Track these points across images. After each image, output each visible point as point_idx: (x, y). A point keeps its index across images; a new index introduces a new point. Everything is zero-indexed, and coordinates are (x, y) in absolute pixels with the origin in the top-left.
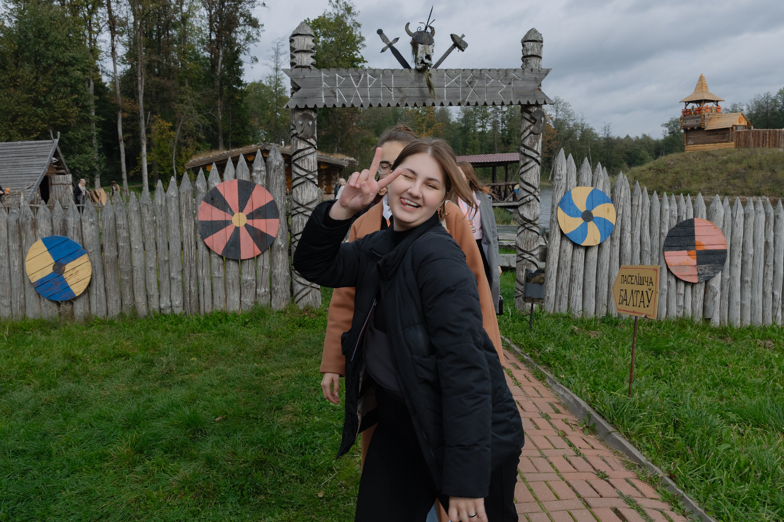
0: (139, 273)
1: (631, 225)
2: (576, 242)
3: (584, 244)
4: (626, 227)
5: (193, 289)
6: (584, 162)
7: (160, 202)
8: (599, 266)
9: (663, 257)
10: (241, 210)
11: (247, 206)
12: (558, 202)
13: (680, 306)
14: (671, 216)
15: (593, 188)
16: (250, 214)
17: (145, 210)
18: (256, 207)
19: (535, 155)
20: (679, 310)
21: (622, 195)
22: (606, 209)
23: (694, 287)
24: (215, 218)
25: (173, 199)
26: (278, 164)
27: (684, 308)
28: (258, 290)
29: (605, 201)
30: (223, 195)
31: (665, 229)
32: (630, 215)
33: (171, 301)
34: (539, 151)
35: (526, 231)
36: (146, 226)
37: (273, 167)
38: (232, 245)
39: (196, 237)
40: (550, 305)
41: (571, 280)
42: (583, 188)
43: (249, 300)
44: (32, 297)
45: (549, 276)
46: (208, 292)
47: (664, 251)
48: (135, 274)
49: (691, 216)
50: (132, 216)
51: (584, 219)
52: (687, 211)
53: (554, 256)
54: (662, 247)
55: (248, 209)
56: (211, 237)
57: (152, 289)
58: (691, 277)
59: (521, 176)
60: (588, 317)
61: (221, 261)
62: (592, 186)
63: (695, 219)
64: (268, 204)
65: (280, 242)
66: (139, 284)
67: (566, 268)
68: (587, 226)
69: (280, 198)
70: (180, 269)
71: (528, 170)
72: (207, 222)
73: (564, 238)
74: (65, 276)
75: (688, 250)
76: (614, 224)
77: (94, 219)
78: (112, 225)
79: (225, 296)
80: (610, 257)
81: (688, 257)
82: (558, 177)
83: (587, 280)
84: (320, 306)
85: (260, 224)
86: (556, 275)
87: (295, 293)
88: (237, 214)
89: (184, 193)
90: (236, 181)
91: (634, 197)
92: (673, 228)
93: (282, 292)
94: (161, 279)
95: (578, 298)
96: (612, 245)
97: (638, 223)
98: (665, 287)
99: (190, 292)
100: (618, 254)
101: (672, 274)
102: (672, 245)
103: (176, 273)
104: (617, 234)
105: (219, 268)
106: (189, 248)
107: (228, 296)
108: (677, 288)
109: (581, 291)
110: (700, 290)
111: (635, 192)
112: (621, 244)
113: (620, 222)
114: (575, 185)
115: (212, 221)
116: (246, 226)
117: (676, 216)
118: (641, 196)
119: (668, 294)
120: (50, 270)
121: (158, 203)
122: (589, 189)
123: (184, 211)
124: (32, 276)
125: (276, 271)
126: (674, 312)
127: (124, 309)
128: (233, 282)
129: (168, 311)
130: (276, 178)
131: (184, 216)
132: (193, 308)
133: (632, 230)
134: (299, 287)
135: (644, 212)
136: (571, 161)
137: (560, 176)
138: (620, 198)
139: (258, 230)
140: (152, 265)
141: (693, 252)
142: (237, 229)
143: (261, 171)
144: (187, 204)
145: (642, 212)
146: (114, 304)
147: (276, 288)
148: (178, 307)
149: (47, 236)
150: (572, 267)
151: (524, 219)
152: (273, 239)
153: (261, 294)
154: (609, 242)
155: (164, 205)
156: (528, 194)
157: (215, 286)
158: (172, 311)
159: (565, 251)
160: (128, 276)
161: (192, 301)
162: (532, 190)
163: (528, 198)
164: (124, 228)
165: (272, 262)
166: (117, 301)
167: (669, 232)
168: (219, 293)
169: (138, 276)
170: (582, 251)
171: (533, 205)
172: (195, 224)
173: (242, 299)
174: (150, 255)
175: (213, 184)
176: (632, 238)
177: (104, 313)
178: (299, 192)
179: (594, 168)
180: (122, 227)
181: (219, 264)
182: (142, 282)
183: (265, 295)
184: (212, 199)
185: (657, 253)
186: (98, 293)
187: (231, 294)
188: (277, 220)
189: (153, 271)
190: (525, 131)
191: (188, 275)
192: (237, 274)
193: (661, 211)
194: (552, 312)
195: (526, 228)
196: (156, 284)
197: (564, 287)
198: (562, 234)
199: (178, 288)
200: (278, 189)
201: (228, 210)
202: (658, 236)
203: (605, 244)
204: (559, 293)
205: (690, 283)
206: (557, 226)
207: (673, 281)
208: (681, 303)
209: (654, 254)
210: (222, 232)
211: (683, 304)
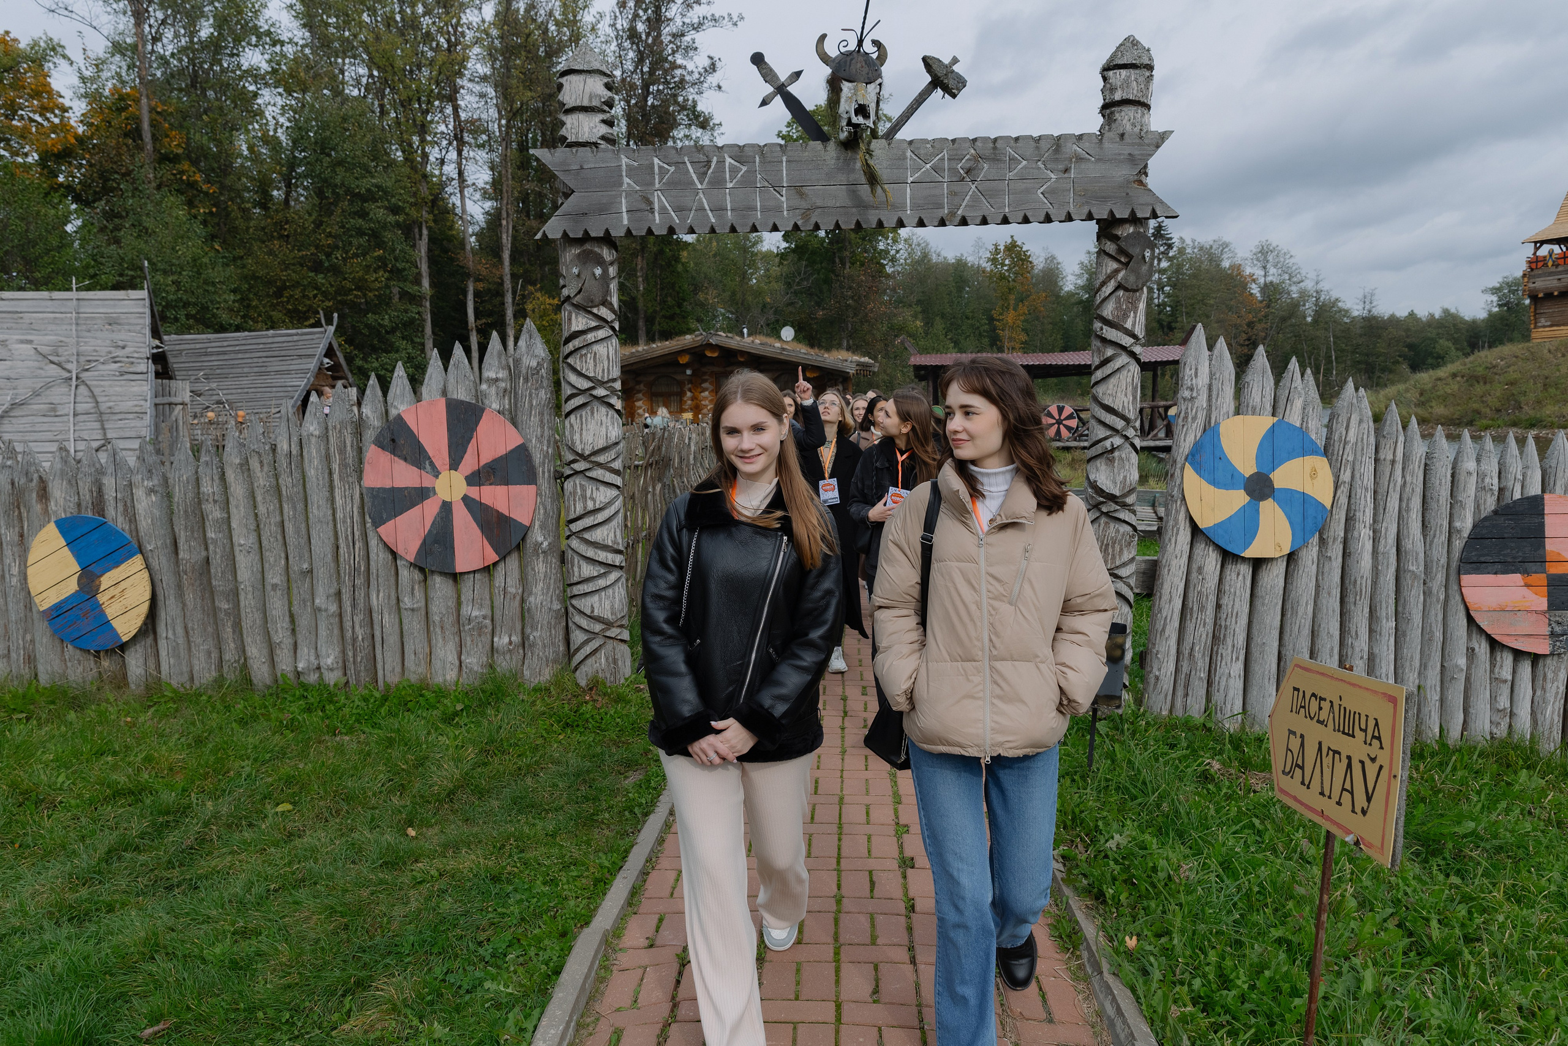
0: (250, 596)
1: (1375, 508)
2: (1229, 548)
3: (1249, 553)
4: (1360, 515)
5: (360, 633)
6: (1255, 357)
7: (286, 447)
8: (1288, 606)
9: (1456, 587)
10: (454, 465)
11: (467, 456)
12: (1187, 451)
13: (1499, 711)
14: (1481, 488)
15: (1276, 419)
16: (473, 474)
17: (254, 463)
18: (486, 458)
19: (1127, 341)
20: (1496, 718)
21: (1352, 436)
22: (1308, 470)
23: (1541, 664)
24: (400, 483)
25: (313, 440)
26: (534, 364)
27: (1512, 715)
28: (496, 639)
29: (1306, 449)
30: (416, 432)
31: (1463, 520)
32: (1371, 485)
33: (317, 656)
34: (1140, 331)
35: (1103, 520)
36: (259, 498)
37: (524, 371)
38: (436, 542)
39: (364, 523)
40: (1162, 695)
41: (1216, 639)
42: (1249, 418)
43: (475, 661)
44: (44, 640)
45: (1159, 626)
46: (393, 640)
47: (1459, 573)
48: (242, 597)
49: (1535, 489)
50: (230, 475)
51: (1249, 492)
52: (1524, 475)
53: (1172, 582)
54: (1454, 564)
55: (469, 464)
56: (391, 523)
57: (277, 631)
58: (1531, 640)
59: (1094, 391)
60: (1257, 728)
61: (417, 575)
62: (1273, 415)
63: (1547, 496)
64: (512, 451)
65: (538, 536)
66: (250, 618)
67: (1202, 608)
68: (1258, 511)
69: (540, 439)
70: (332, 591)
71: (1109, 376)
72: (384, 490)
73: (1200, 537)
74: (102, 598)
75: (1526, 572)
76: (1329, 507)
77: (156, 482)
78: (190, 495)
79: (428, 650)
80: (1318, 586)
81: (1526, 591)
82: (1187, 394)
83: (1257, 640)
84: (626, 679)
85: (495, 496)
86: (1177, 624)
87: (573, 648)
88: (445, 475)
89: (335, 427)
90: (442, 402)
91: (1383, 442)
92: (1486, 518)
93: (544, 646)
94: (295, 609)
95: (1232, 682)
96: (1323, 557)
97: (1393, 504)
98: (1462, 662)
99: (354, 639)
100: (1337, 578)
101: (1481, 630)
102: (1483, 559)
103: (324, 598)
104: (1337, 529)
105: (413, 589)
106: (348, 546)
107: (433, 650)
108: (1493, 665)
109: (1240, 665)
110: (1556, 673)
111: (1387, 428)
112: (1346, 554)
113: (1343, 500)
114: (1231, 413)
115: (393, 489)
116: (466, 499)
117: (1496, 488)
118: (1401, 439)
119: (1468, 679)
120: (72, 587)
121: (282, 449)
122: (1267, 421)
123: (336, 467)
124: (41, 597)
125: (532, 599)
126: (1483, 724)
127: (225, 669)
128: (441, 621)
129: (313, 678)
130: (530, 395)
131: (336, 477)
132: (362, 674)
133: (1375, 521)
134: (578, 637)
135: (1408, 478)
136: (1221, 355)
137: (1192, 390)
138: (1346, 443)
139: (492, 509)
140: (276, 580)
141: (1540, 579)
142: (446, 508)
143: (497, 380)
144: (342, 451)
145: (1403, 476)
146: (202, 659)
147: (531, 637)
148: (332, 670)
149: (69, 515)
150: (1218, 606)
151: (1100, 491)
152: (526, 531)
153: (500, 648)
154: (1316, 549)
155: (294, 452)
156: (1108, 433)
157: (405, 628)
158: (321, 677)
159: (1200, 570)
160: (228, 601)
161: (359, 659)
162: (1119, 424)
163: (1107, 444)
164: (215, 501)
165: (523, 580)
166: (209, 653)
167: (1475, 526)
168: (415, 643)
169: (248, 601)
170: (1246, 570)
171: (1121, 458)
172: (361, 494)
173: (463, 657)
174: (272, 559)
175: (396, 407)
176: (1375, 540)
177: (186, 677)
178: (576, 428)
179: (1279, 369)
180: (211, 500)
181: (413, 580)
182: (258, 616)
183: (510, 651)
184: (393, 440)
185: (1440, 577)
186: (170, 635)
187: (440, 645)
188: (532, 488)
189: (279, 593)
190: (1103, 284)
191: (348, 603)
192: (452, 603)
193: (1453, 475)
194: (1165, 713)
195: (1103, 513)
196: (287, 619)
197: (1198, 655)
198: (1195, 530)
199: (332, 631)
200: (535, 420)
201: (428, 466)
202: (1444, 538)
203: (1303, 553)
204: (1185, 668)
205: (1529, 654)
206: (1183, 509)
207: (1482, 648)
208: (1504, 702)
209: (1432, 579)
210: (414, 513)
211: (1508, 705)
